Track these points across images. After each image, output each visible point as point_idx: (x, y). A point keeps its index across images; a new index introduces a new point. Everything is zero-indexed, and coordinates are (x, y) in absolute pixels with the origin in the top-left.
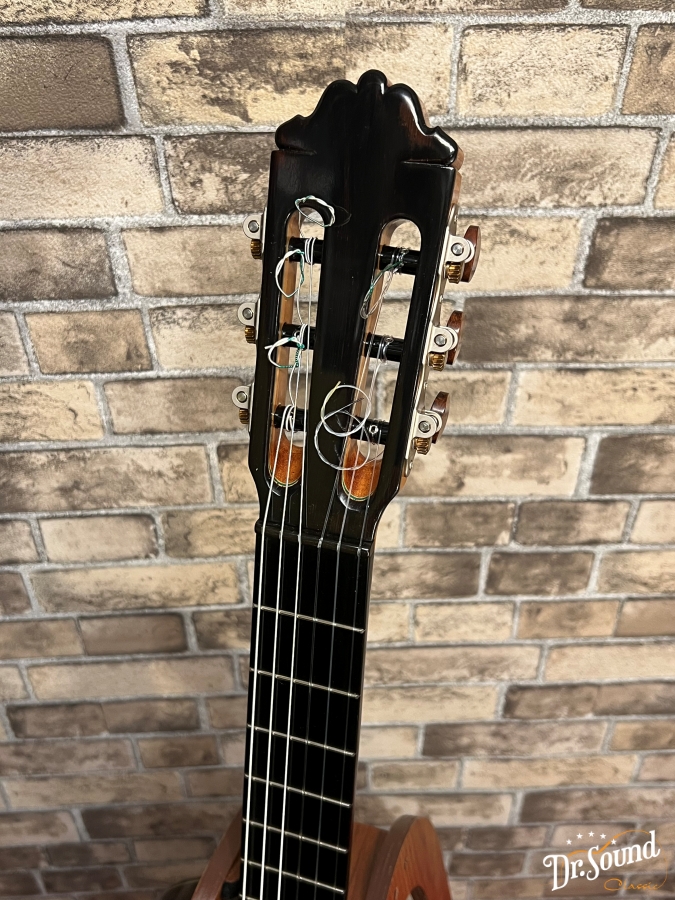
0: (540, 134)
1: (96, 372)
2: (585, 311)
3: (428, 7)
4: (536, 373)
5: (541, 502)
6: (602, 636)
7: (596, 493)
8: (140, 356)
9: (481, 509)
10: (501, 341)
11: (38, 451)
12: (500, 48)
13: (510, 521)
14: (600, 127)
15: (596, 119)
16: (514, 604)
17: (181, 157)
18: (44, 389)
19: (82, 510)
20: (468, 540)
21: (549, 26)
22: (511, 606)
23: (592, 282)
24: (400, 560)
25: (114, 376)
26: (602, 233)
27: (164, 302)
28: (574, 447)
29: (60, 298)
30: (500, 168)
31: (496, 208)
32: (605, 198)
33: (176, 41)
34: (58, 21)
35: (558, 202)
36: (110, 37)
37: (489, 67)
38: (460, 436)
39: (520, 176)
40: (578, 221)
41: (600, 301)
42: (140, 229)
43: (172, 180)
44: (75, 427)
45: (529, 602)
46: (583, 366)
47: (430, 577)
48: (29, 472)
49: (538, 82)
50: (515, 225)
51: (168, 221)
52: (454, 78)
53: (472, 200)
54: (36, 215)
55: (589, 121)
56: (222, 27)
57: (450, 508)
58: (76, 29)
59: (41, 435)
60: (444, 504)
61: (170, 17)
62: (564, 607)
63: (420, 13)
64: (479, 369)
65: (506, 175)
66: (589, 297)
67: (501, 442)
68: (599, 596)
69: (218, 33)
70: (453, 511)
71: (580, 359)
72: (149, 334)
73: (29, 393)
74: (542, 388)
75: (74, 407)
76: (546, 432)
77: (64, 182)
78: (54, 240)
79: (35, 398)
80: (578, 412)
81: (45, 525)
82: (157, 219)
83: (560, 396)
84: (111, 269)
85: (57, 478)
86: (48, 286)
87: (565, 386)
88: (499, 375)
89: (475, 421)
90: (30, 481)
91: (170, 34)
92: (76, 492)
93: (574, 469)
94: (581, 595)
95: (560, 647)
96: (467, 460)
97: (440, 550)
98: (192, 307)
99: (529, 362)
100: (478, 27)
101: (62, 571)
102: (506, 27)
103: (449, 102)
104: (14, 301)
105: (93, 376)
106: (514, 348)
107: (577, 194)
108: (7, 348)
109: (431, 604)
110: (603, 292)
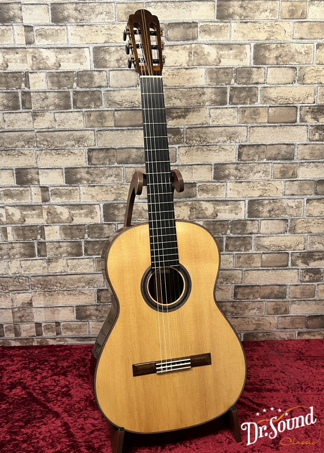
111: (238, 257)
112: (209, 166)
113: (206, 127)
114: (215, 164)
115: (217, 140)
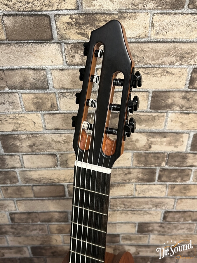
0: (176, 44)
1: (41, 111)
2: (189, 96)
3: (143, 8)
4: (174, 114)
5: (175, 153)
6: (194, 196)
7: (192, 151)
8: (55, 107)
9: (157, 155)
10: (163, 104)
11: (23, 134)
12: (164, 19)
13: (166, 159)
14: (194, 42)
15: (193, 40)
16: (167, 185)
17: (69, 49)
18: (26, 116)
19: (35, 152)
20: (152, 165)
21: (178, 13)
22: (165, 186)
23: (191, 87)
24: (131, 170)
25: (47, 112)
26: (194, 73)
27: (62, 91)
28: (185, 136)
29: (32, 89)
30: (163, 53)
31: (162, 65)
32: (195, 63)
33: (69, 16)
34: (35, 11)
35: (181, 63)
36: (50, 15)
37: (161, 25)
38: (150, 132)
39: (169, 56)
40: (187, 69)
41: (194, 93)
42: (56, 69)
43: (66, 55)
44: (35, 127)
45: (171, 184)
46: (188, 112)
47: (140, 176)
48: (20, 140)
49: (175, 29)
50: (168, 70)
51: (64, 67)
52: (150, 28)
53: (155, 63)
54: (26, 65)
55: (190, 40)
56: (82, 13)
57: (147, 154)
58: (40, 13)
59: (24, 129)
60: (145, 153)
61: (67, 10)
62: (182, 186)
63: (140, 9)
64: (156, 112)
65: (165, 55)
66: (190, 91)
67: (163, 134)
68: (193, 183)
69: (81, 14)
70: (148, 155)
71: (187, 110)
72: (58, 100)
73: (21, 117)
74: (176, 118)
75: (35, 121)
76: (177, 132)
77: (35, 55)
78: (31, 72)
79: (23, 118)
80: (187, 126)
81: (24, 157)
82: (61, 67)
83: (181, 121)
84: (47, 81)
85: (29, 142)
86: (29, 85)
87: (183, 118)
88: (163, 114)
89: (155, 128)
90: (20, 143)
91: (67, 14)
92: (34, 147)
93: (185, 143)
94: (188, 182)
95: (181, 199)
96: (152, 140)
97: (144, 167)
98: (71, 92)
99: (172, 110)
100: (158, 13)
101: (29, 171)
102: (166, 14)
103: (148, 35)
104: (18, 90)
105: (41, 112)
106: (167, 106)
107: (187, 61)
108: (16, 103)
109: (141, 184)
110: (195, 90)
111: (171, 187)
112: (145, 94)
113: (145, 42)
114: (154, 92)
115: (160, 61)
